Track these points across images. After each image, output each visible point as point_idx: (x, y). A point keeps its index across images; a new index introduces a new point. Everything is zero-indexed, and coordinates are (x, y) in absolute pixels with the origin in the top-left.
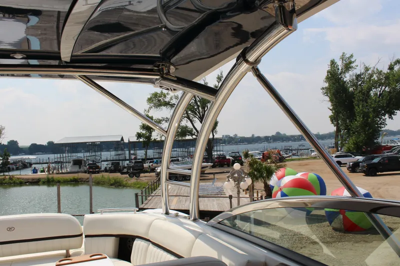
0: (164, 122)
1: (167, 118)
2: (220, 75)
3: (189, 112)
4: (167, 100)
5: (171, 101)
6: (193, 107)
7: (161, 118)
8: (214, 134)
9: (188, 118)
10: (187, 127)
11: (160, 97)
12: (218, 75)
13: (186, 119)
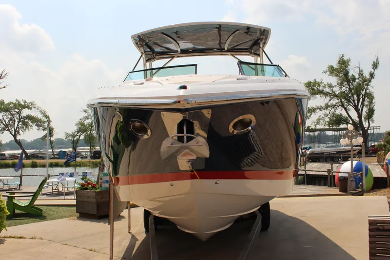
0: (318, 110)
1: (321, 107)
2: (375, 61)
3: (343, 100)
4: (321, 88)
5: (325, 89)
6: (347, 95)
7: (315, 107)
8: (371, 122)
9: (343, 106)
10: (341, 115)
11: (313, 86)
12: (374, 62)
13: (340, 107)
